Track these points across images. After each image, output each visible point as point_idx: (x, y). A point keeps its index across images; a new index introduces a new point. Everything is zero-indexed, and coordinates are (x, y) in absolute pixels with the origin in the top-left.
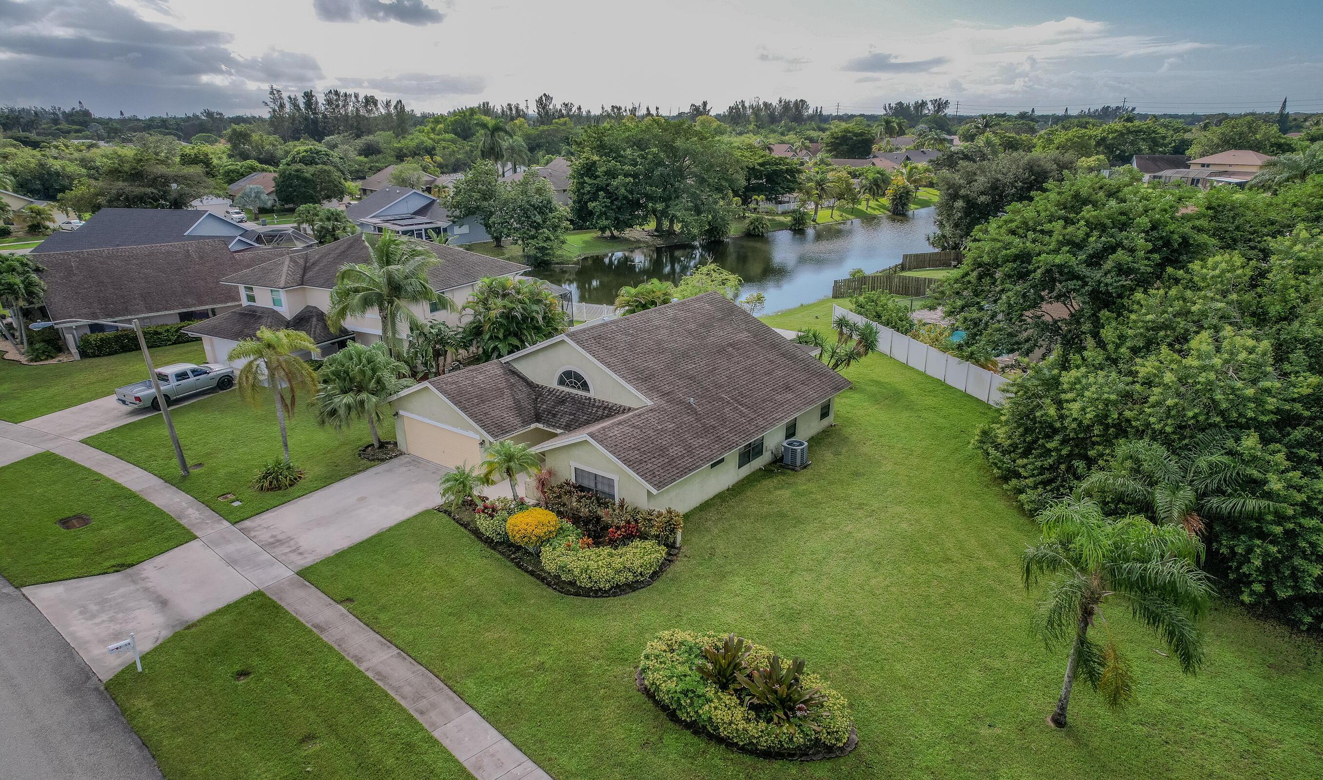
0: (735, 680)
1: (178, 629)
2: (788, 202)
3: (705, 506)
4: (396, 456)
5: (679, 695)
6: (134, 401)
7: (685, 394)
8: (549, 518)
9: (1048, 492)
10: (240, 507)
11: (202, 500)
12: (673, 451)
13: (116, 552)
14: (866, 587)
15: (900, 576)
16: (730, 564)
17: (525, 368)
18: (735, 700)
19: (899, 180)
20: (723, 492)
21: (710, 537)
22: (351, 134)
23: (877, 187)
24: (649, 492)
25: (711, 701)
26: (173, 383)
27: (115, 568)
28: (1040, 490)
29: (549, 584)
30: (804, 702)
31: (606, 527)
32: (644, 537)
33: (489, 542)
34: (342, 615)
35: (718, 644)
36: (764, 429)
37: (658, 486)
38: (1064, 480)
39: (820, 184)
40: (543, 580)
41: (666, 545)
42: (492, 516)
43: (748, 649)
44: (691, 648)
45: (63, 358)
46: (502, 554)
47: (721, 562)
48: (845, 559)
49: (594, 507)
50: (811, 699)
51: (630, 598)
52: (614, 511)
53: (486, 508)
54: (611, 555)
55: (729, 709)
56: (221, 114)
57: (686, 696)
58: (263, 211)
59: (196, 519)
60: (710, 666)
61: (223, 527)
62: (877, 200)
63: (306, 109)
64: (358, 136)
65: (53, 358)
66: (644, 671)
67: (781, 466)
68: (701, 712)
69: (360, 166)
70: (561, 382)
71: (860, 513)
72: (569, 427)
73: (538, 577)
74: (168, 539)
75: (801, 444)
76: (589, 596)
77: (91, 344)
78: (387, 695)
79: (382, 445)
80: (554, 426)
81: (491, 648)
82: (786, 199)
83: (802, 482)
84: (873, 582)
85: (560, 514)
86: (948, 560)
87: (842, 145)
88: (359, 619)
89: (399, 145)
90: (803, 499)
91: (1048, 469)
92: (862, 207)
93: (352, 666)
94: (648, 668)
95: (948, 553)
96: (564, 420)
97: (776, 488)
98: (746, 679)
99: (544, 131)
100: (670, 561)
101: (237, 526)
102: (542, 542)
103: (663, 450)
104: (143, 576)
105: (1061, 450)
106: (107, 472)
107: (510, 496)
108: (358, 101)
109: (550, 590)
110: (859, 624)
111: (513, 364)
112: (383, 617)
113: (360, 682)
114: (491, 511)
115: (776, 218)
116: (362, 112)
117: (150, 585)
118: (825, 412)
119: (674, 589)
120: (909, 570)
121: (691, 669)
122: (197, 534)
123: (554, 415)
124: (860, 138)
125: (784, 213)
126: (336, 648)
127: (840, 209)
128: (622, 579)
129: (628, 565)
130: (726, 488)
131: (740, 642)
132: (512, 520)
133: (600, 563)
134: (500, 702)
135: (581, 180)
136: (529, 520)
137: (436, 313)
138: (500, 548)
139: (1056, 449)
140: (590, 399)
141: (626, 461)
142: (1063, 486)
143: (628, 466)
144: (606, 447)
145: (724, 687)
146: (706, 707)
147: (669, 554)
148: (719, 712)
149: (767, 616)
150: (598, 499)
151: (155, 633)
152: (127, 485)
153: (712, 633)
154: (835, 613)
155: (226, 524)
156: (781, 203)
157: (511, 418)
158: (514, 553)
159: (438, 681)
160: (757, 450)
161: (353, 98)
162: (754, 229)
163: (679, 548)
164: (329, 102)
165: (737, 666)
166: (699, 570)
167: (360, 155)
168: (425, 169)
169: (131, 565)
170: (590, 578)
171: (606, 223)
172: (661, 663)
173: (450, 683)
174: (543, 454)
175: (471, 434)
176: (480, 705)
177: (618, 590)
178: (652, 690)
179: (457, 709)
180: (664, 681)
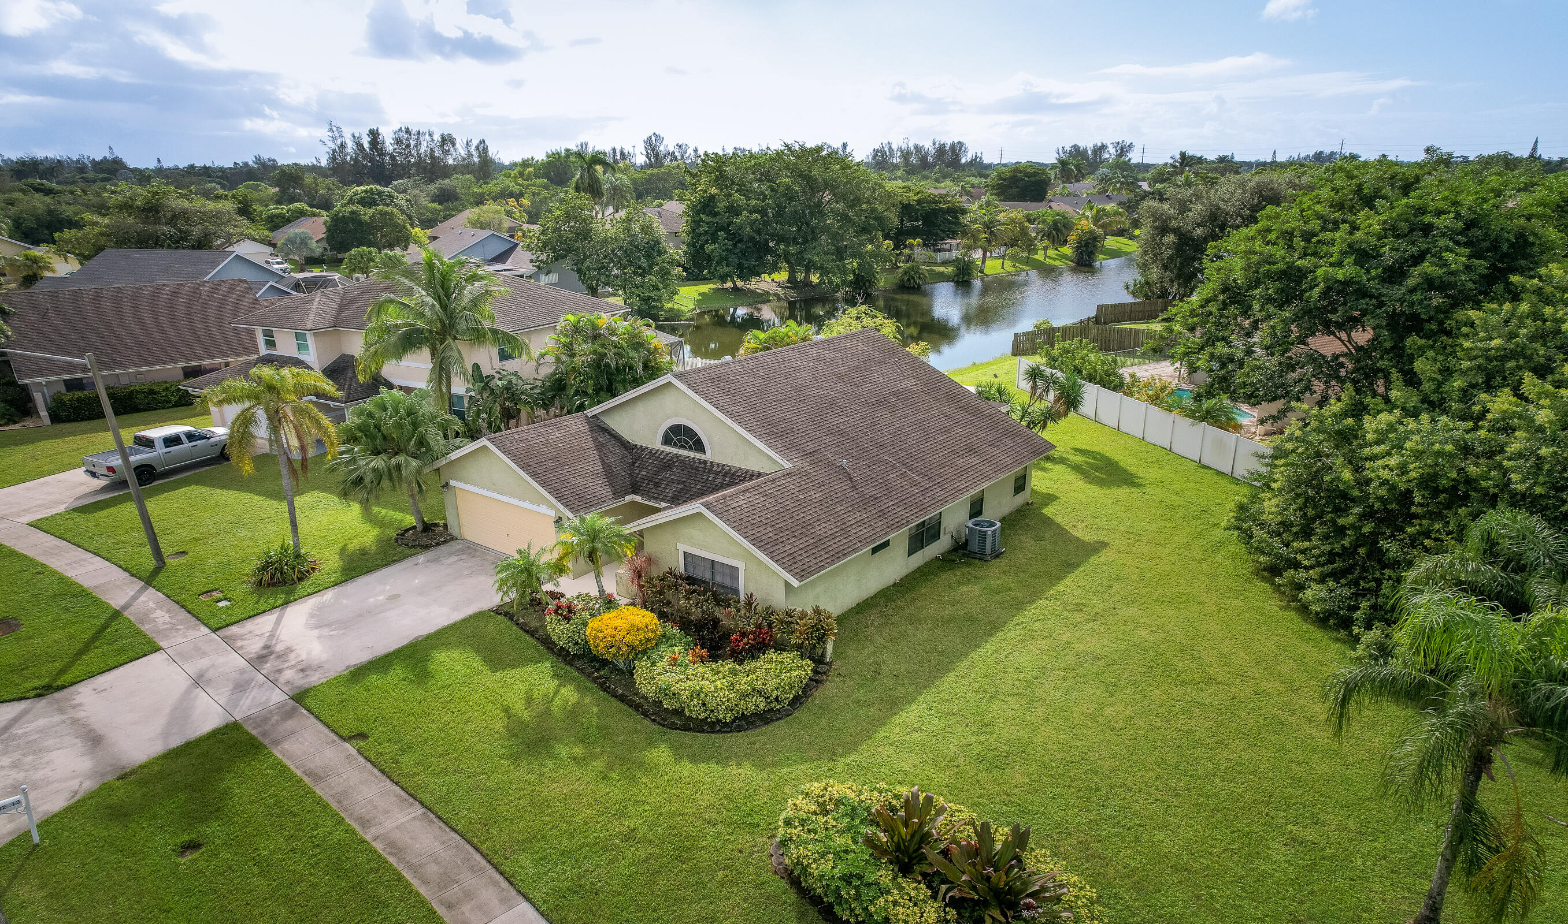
0: (923, 858)
1: (109, 778)
2: (949, 250)
3: (863, 607)
4: (445, 542)
5: (839, 883)
6: (106, 473)
7: (835, 454)
8: (646, 618)
9: (1342, 586)
10: (228, 608)
11: (176, 598)
12: (820, 529)
13: (44, 669)
14: (1100, 719)
15: (1146, 703)
16: (903, 685)
17: (619, 424)
18: (924, 891)
19: (1084, 223)
20: (888, 588)
21: (872, 649)
22: (423, 178)
23: (1057, 232)
24: (787, 585)
25: (888, 892)
26: (160, 450)
27: (36, 692)
28: (1331, 584)
29: (645, 714)
30: (1032, 895)
31: (726, 635)
32: (781, 647)
33: (562, 655)
34: (349, 757)
35: (894, 802)
36: (944, 502)
37: (801, 576)
38: (1364, 569)
39: (989, 226)
40: (637, 707)
41: (811, 659)
42: (568, 619)
43: (941, 810)
44: (853, 809)
45: (29, 423)
46: (581, 671)
47: (888, 682)
48: (1064, 679)
49: (709, 606)
50: (1043, 889)
51: (761, 735)
52: (738, 611)
53: (559, 607)
54: (733, 672)
55: (915, 905)
56: (274, 161)
57: (849, 883)
58: (312, 261)
59: (164, 623)
60: (883, 838)
61: (198, 634)
62: (1056, 249)
63: (371, 149)
64: (432, 181)
65: (15, 422)
66: (783, 843)
67: (964, 555)
68: (872, 909)
69: (432, 213)
70: (667, 440)
71: (1079, 617)
72: (676, 500)
73: (631, 704)
74: (119, 652)
75: (992, 524)
76: (703, 731)
77: (65, 405)
78: (400, 878)
79: (427, 528)
80: (656, 498)
81: (560, 807)
82: (947, 247)
83: (995, 574)
84: (1108, 711)
85: (662, 616)
86: (1211, 680)
87: (1011, 188)
88: (372, 763)
89: (480, 190)
90: (998, 598)
91: (1339, 555)
92: (1039, 256)
93: (354, 832)
94: (791, 839)
95: (1211, 671)
96: (670, 492)
97: (959, 583)
98: (940, 857)
99: (652, 175)
100: (817, 681)
101: (221, 633)
102: (637, 655)
103: (807, 525)
104: (74, 702)
105: (1360, 528)
106: (56, 564)
107: (594, 592)
108: (433, 140)
109: (647, 722)
110: (1096, 773)
111: (602, 418)
112: (406, 760)
113: (362, 859)
114: (567, 613)
115: (935, 268)
116: (438, 153)
117: (81, 714)
118: (1020, 483)
119: (824, 722)
120: (1158, 694)
121: (855, 842)
122: (163, 644)
123: (657, 485)
124: (1033, 179)
125: (945, 263)
126: (334, 805)
127: (1013, 258)
128: (750, 706)
129: (759, 685)
130: (891, 582)
131: (929, 800)
132: (593, 624)
133: (719, 683)
134: (568, 889)
135: (698, 219)
136: (619, 623)
137: (505, 362)
138: (579, 663)
139: (1353, 526)
140: (705, 462)
141: (754, 541)
142: (1364, 578)
143: (759, 548)
144: (728, 522)
145: (905, 869)
146: (881, 902)
147: (815, 671)
148: (901, 910)
149: (961, 761)
150: (715, 595)
151: (74, 784)
152: (80, 580)
153: (883, 785)
154: (1060, 756)
155: (205, 630)
156: (940, 251)
157: (600, 488)
158: (597, 670)
159: (478, 857)
160: (932, 532)
161: (427, 137)
162: (909, 280)
163: (830, 664)
164: (398, 141)
165: (924, 838)
166: (860, 694)
167: (433, 201)
168: (509, 214)
169: (62, 688)
170: (704, 704)
171: (726, 270)
172: (809, 831)
173: (496, 860)
174: (641, 533)
175: (544, 509)
176: (537, 895)
177: (744, 722)
178: (796, 873)
179: (503, 900)
180: (815, 861)
